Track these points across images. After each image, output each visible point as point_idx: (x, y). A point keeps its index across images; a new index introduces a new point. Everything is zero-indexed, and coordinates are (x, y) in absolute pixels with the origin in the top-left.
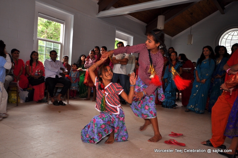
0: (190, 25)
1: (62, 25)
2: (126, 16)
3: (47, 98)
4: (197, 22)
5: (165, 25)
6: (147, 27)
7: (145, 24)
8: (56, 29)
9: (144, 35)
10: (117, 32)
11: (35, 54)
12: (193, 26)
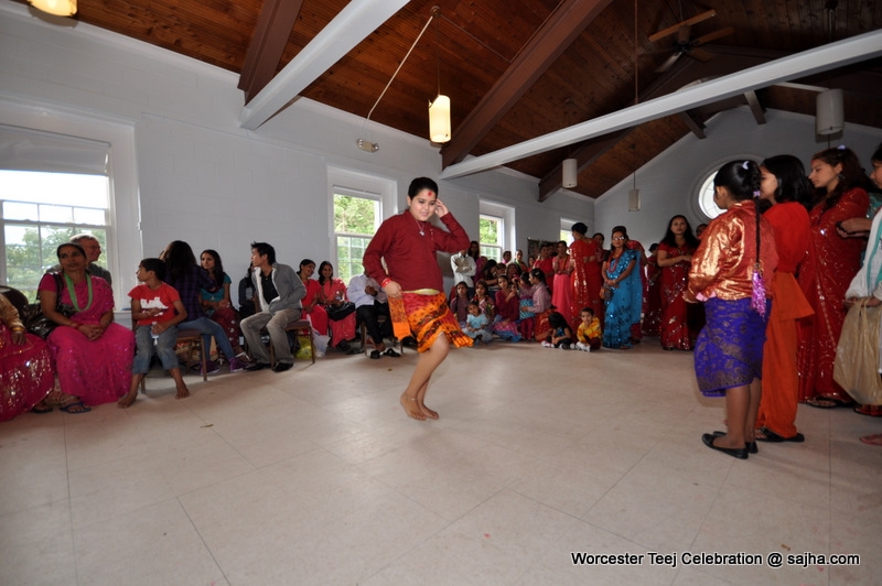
0: (632, 169)
1: (376, 203)
2: (498, 170)
3: (363, 344)
4: (646, 162)
5: (580, 177)
6: (540, 185)
7: (537, 180)
8: (362, 209)
9: (536, 202)
10: (483, 202)
11: (326, 267)
12: (638, 172)
